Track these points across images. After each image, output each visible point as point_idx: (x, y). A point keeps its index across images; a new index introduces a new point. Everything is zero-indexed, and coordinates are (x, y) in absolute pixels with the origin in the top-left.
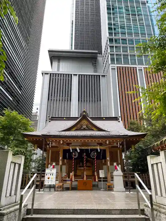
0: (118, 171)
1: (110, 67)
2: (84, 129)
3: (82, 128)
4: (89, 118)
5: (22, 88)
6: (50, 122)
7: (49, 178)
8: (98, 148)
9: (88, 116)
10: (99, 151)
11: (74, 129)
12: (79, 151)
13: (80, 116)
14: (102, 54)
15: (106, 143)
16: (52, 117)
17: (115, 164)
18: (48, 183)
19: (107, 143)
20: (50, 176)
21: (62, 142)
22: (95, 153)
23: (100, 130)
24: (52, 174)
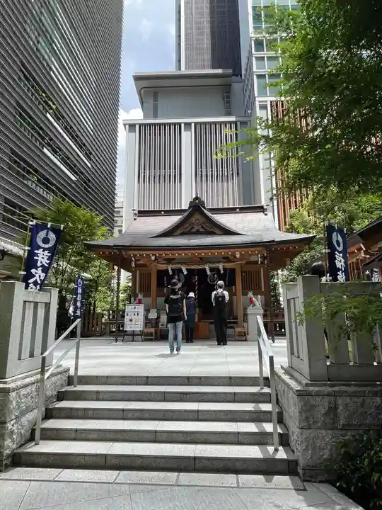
0: (255, 307)
1: (257, 104)
2: (198, 233)
3: (194, 230)
4: (207, 210)
5: (92, 156)
6: (135, 219)
7: (131, 320)
8: (221, 266)
9: (204, 207)
10: (222, 272)
11: (179, 232)
12: (185, 273)
13: (190, 208)
14: (241, 76)
15: (235, 257)
16: (139, 211)
17: (250, 294)
18: (131, 327)
19: (238, 256)
20: (133, 317)
21: (153, 258)
22: (216, 276)
23: (227, 232)
24: (136, 314)
